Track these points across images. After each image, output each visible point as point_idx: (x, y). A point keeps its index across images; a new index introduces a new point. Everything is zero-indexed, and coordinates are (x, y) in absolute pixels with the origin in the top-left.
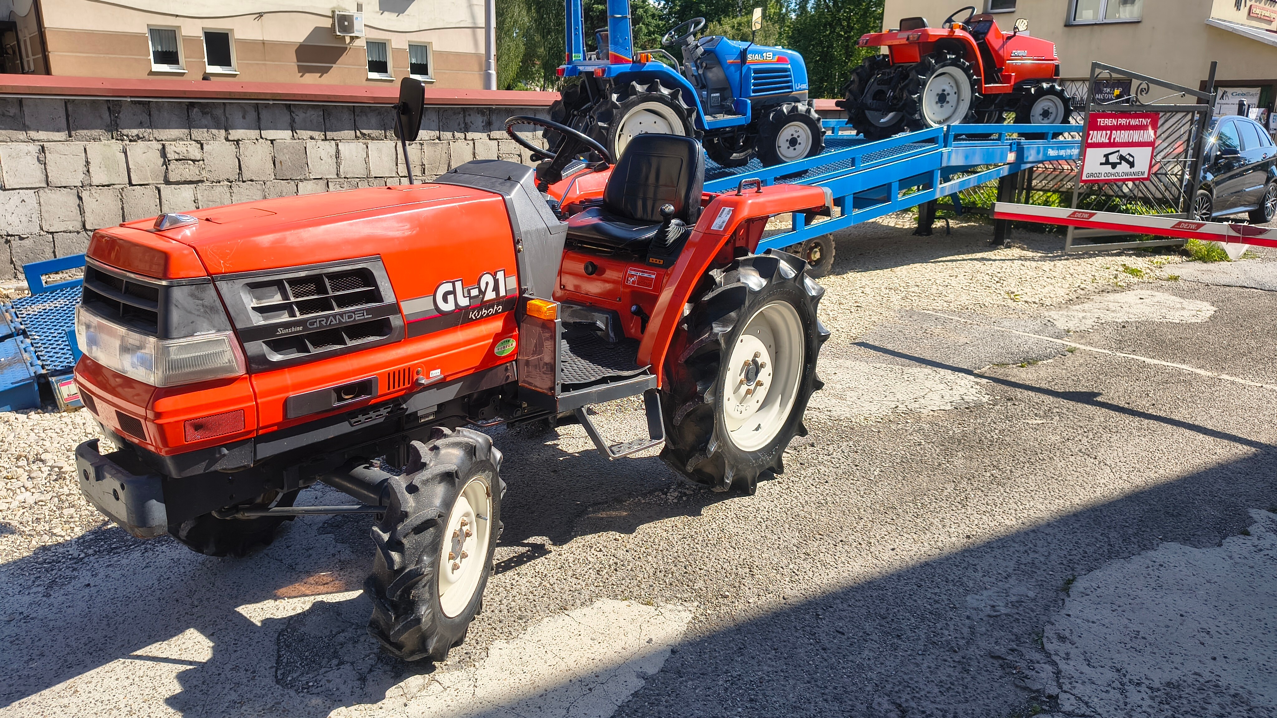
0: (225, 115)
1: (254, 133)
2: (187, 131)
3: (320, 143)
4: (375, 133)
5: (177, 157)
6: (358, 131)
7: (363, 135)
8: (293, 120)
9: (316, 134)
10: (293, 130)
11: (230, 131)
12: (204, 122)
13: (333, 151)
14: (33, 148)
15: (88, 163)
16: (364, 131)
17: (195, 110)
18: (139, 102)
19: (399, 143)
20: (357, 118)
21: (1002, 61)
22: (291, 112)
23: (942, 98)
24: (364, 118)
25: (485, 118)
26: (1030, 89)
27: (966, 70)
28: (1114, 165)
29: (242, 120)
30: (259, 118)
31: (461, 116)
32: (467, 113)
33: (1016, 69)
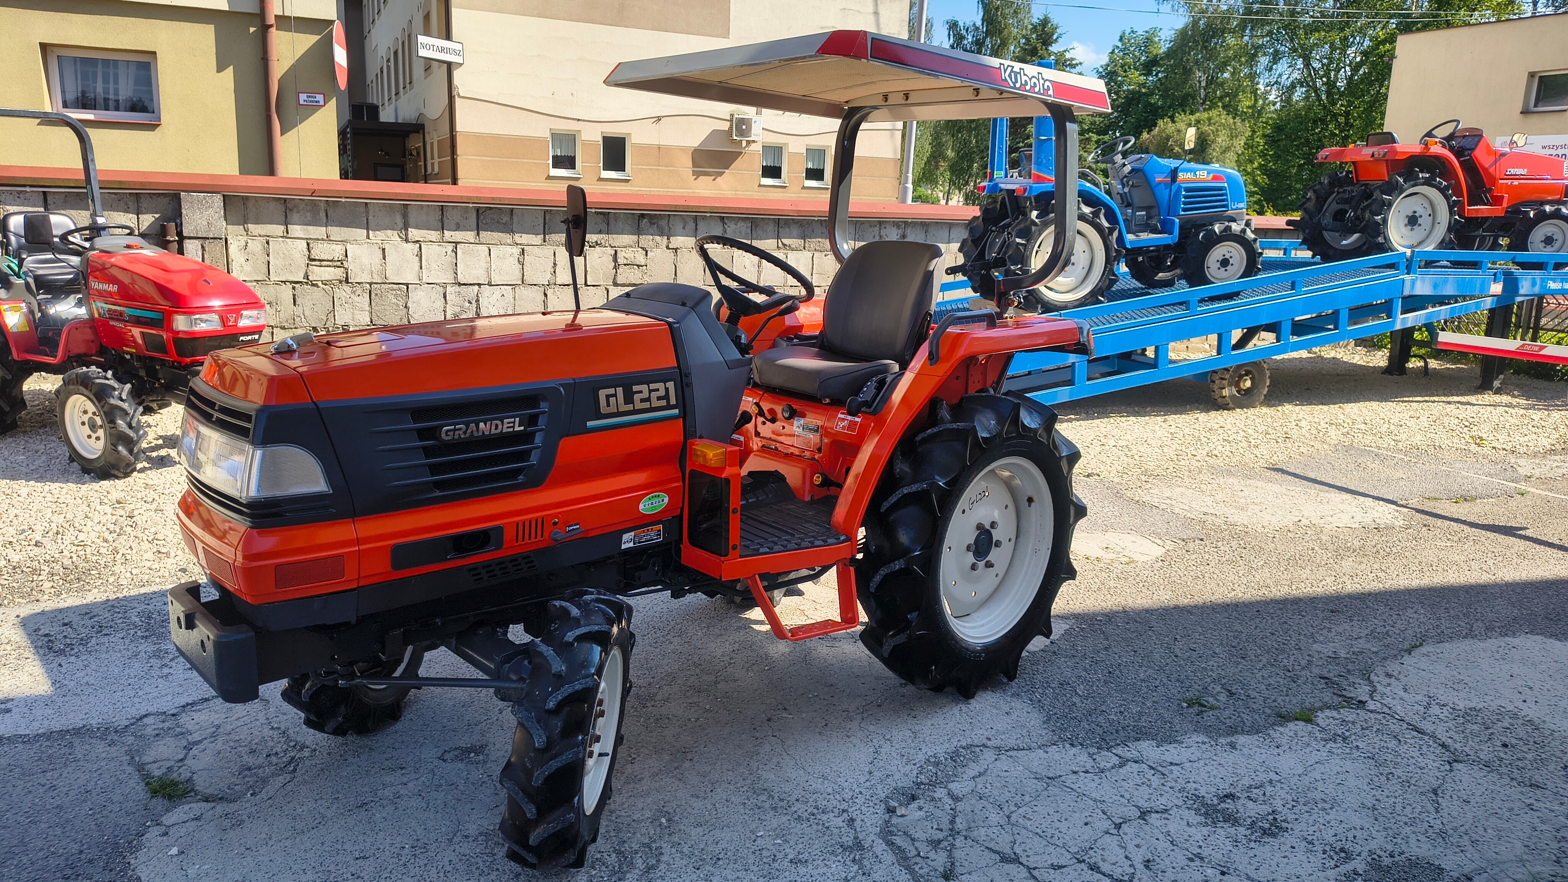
0: (669, 225)
2: (635, 238)
5: (625, 262)
7: (784, 245)
11: (671, 239)
12: (651, 230)
14: (516, 250)
15: (555, 264)
17: (645, 220)
18: (601, 213)
19: (816, 254)
20: (780, 230)
21: (1493, 180)
22: (724, 223)
23: (1413, 221)
24: (787, 229)
25: (900, 231)
26: (1528, 213)
27: (1443, 191)
29: (682, 230)
30: (696, 229)
31: (877, 228)
32: (883, 226)
33: (1510, 189)
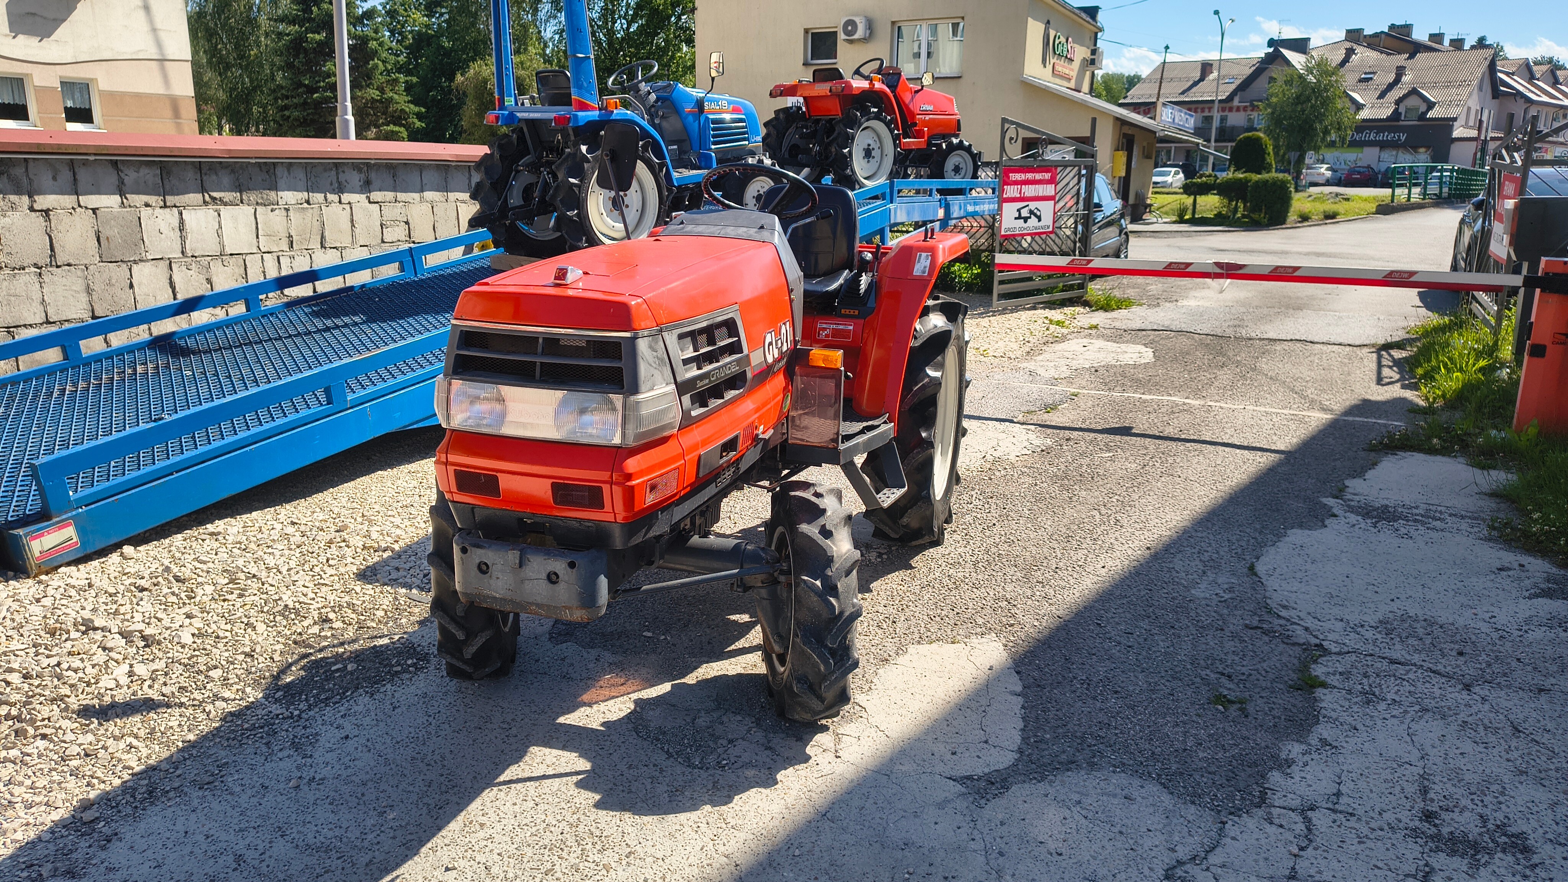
0: (27, 176)
1: (68, 200)
3: (158, 211)
4: (228, 196)
6: (206, 195)
7: (214, 199)
8: (122, 182)
9: (152, 199)
10: (122, 194)
11: (36, 198)
13: (176, 222)
16: (215, 194)
19: (259, 209)
20: (205, 178)
21: (913, 115)
22: (118, 170)
23: (868, 153)
24: (214, 177)
25: (363, 176)
26: (941, 145)
27: (888, 125)
28: (1026, 220)
29: (51, 182)
30: (75, 180)
31: (333, 173)
32: (340, 170)
33: (926, 123)
